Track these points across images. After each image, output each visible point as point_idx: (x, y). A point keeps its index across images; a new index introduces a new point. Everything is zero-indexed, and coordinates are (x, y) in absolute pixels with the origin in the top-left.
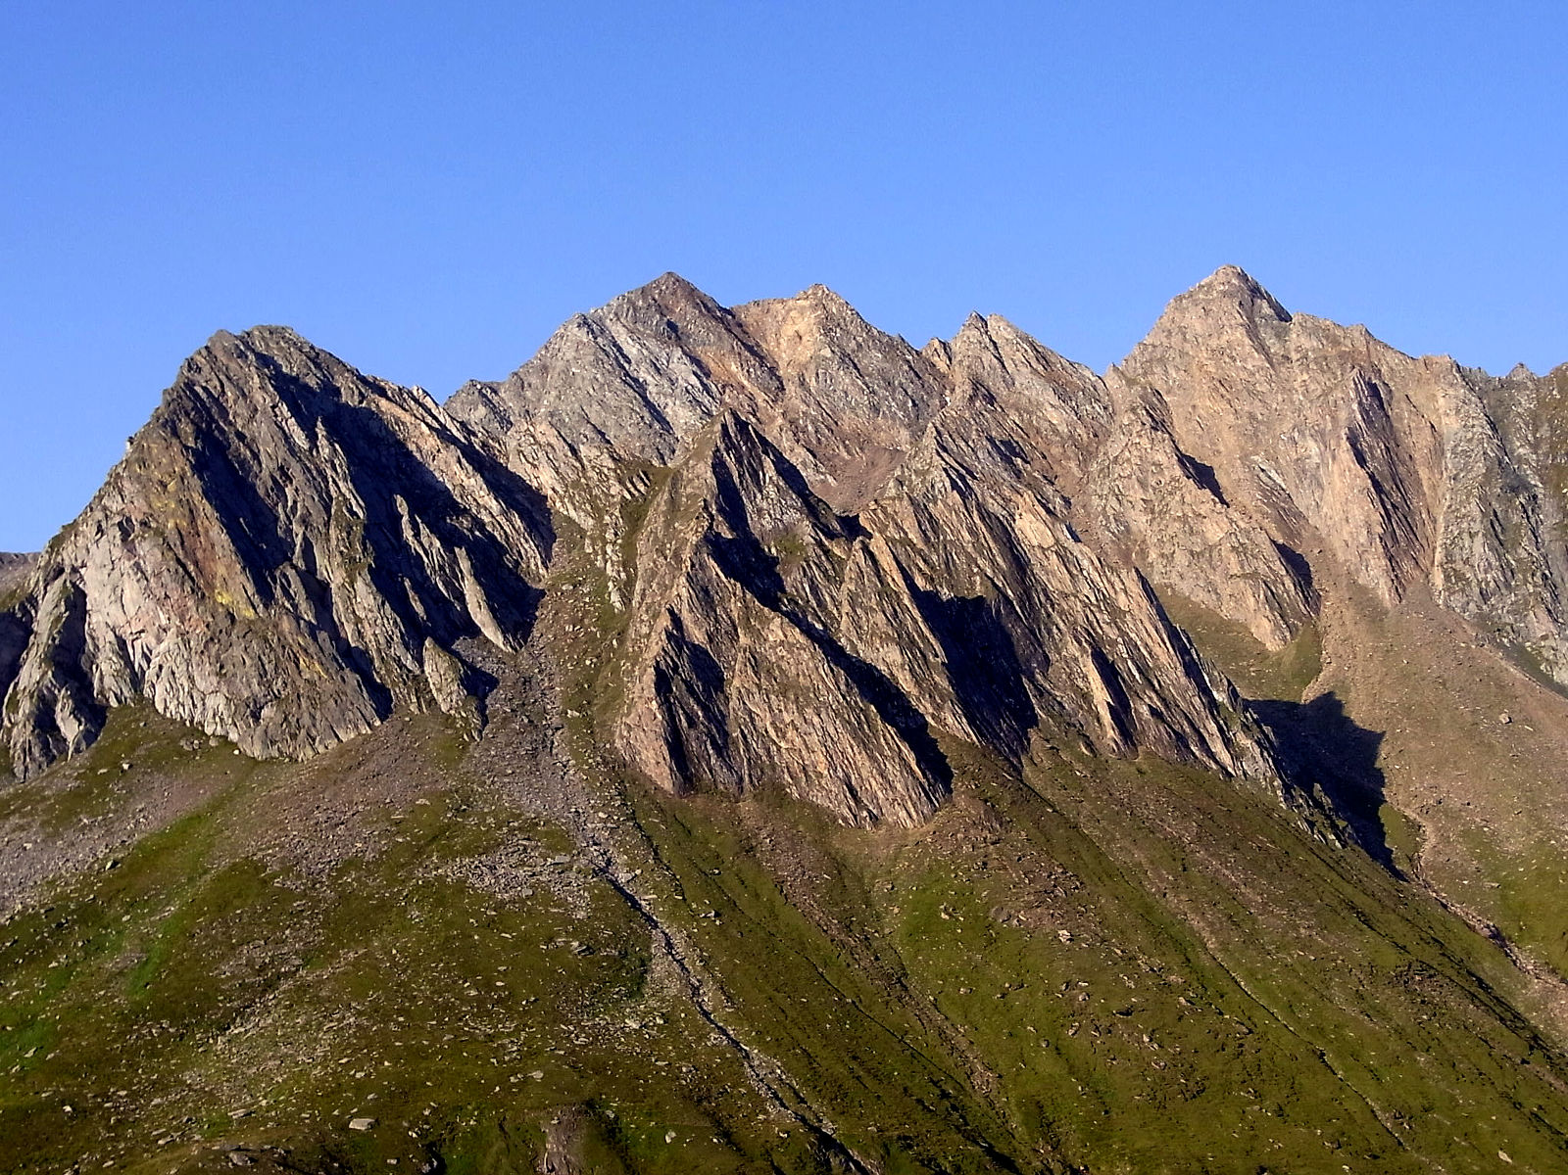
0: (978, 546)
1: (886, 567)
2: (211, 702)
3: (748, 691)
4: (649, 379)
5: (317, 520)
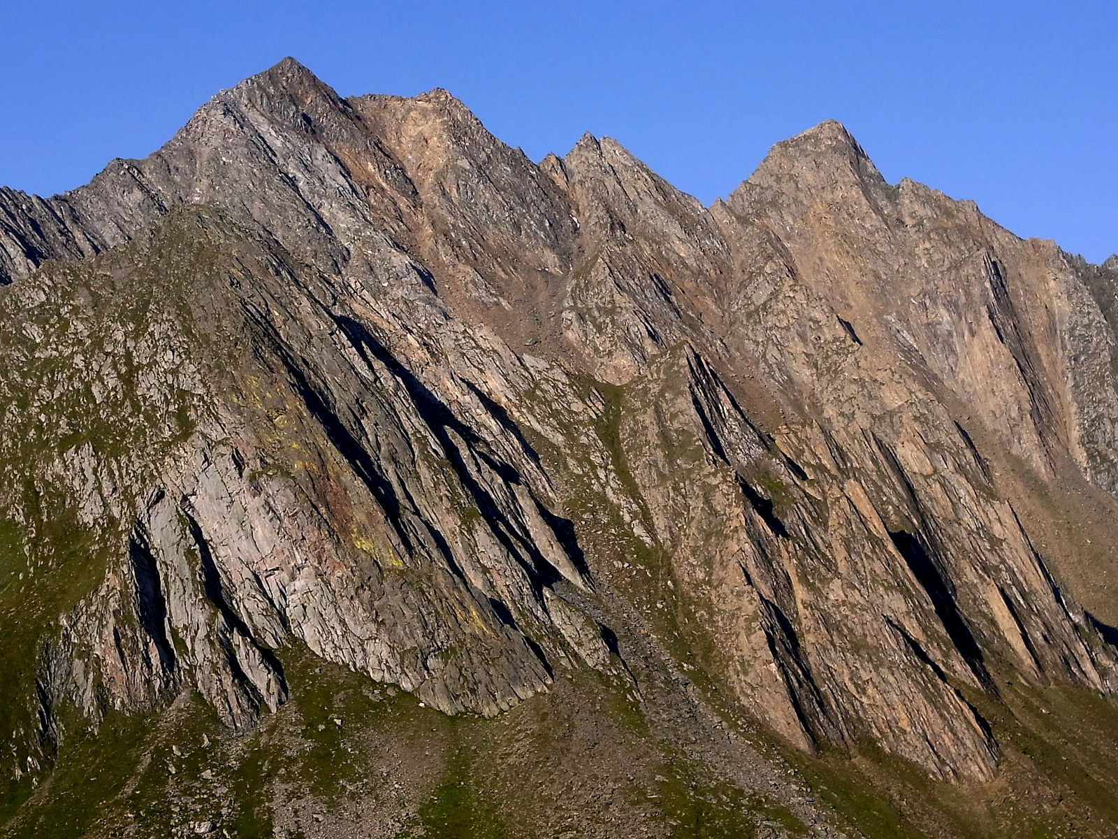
0: (882, 476)
1: (865, 513)
2: (370, 647)
3: (825, 649)
4: (299, 175)
5: (403, 458)
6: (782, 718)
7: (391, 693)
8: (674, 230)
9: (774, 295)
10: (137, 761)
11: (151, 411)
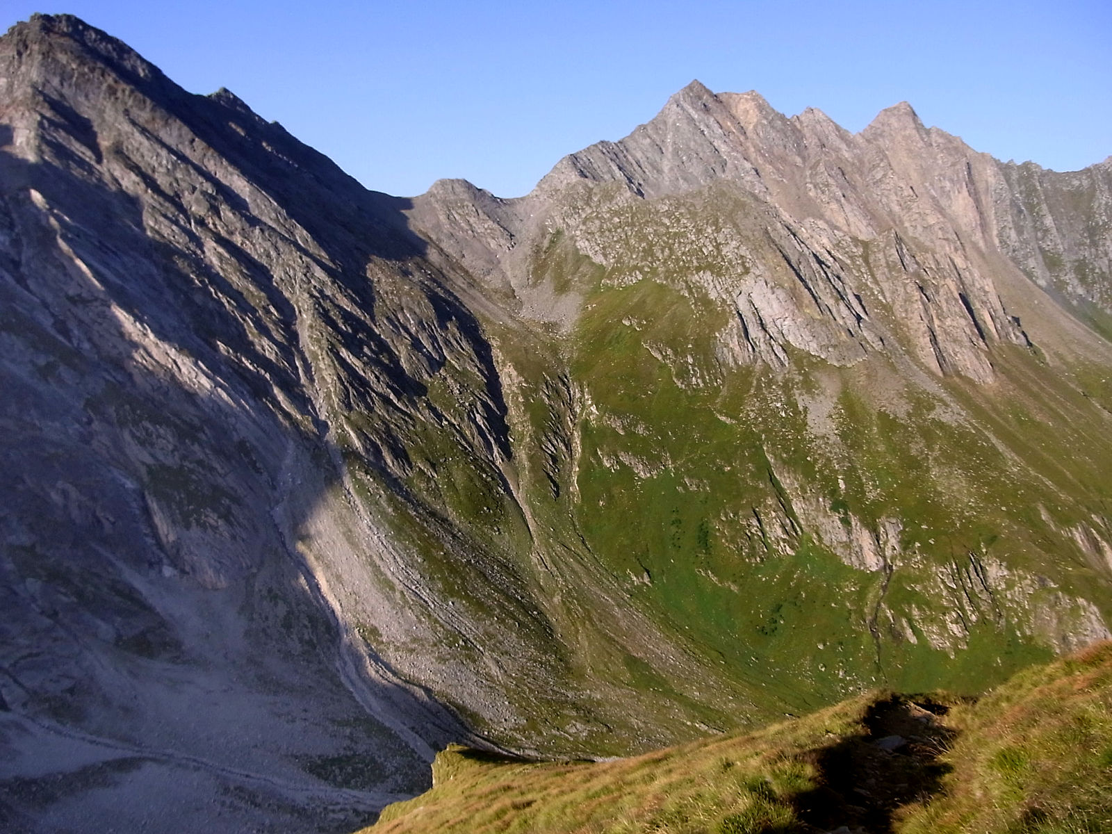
3: (945, 342)
5: (814, 279)
6: (934, 365)
7: (819, 359)
8: (843, 146)
9: (885, 176)
10: (752, 383)
11: (730, 262)
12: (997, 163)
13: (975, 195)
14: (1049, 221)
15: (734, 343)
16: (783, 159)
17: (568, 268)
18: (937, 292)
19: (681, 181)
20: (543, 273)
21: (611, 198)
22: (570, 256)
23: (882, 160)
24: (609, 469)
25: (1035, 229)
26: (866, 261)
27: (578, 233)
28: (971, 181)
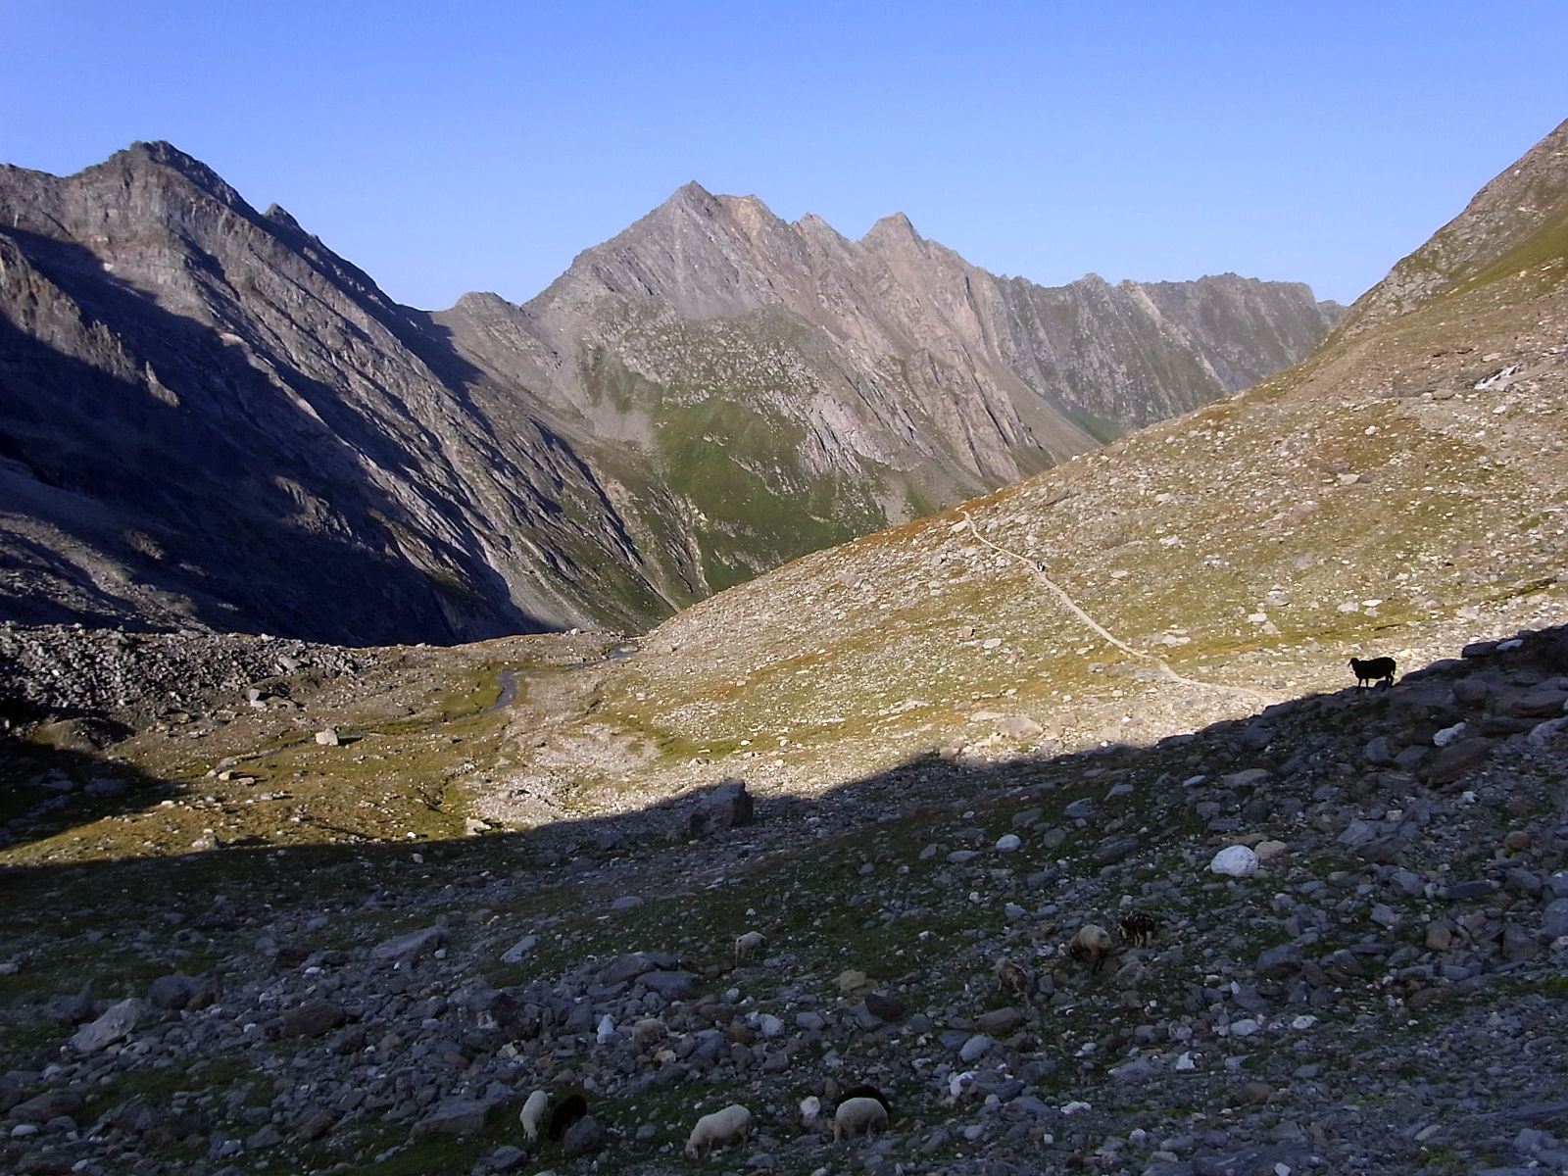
3: (980, 448)
6: (975, 468)
7: (884, 466)
8: (846, 255)
9: (891, 287)
10: (835, 487)
11: (798, 382)
12: (992, 276)
13: (974, 307)
14: (1042, 334)
15: (815, 454)
16: (790, 268)
17: (622, 386)
18: (967, 404)
19: (698, 291)
20: (599, 391)
21: (655, 316)
22: (621, 374)
23: (886, 272)
24: (729, 567)
25: (1031, 341)
26: (905, 378)
27: (622, 349)
28: (970, 295)
